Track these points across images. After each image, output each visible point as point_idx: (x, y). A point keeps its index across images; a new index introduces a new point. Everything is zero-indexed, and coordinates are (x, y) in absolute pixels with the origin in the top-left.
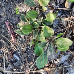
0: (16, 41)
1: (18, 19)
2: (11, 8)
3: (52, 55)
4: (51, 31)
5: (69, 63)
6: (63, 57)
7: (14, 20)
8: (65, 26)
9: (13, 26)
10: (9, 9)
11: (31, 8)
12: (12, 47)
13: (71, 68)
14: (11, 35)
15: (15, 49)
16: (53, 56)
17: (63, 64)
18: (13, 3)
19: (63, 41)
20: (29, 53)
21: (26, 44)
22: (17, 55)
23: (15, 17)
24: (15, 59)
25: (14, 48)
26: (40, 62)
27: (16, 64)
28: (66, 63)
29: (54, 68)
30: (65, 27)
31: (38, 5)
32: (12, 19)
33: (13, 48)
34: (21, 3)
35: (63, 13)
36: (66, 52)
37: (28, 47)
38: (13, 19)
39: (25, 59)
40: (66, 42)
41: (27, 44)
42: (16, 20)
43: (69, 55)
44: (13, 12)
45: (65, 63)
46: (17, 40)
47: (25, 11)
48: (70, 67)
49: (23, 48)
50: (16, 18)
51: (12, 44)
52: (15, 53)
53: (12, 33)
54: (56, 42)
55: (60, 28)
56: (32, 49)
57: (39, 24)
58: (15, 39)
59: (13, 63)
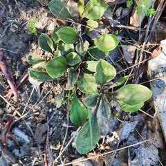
0: (20, 97)
1: (24, 45)
2: (8, 18)
3: (104, 123)
4: (110, 69)
5: (138, 138)
6: (125, 127)
7: (14, 47)
8: (130, 62)
9: (12, 62)
10: (3, 21)
11: (58, 21)
12: (10, 111)
13: (143, 148)
14: (9, 82)
15: (17, 115)
16: (107, 126)
17: (125, 140)
18: (13, 7)
19: (134, 92)
20: (52, 124)
21: (45, 102)
22: (22, 130)
23: (16, 40)
24: (18, 139)
25: (15, 113)
26: (82, 141)
27: (20, 152)
28: (132, 138)
29: (110, 150)
30: (129, 65)
31: (76, 15)
32: (10, 45)
33: (12, 113)
34: (33, 8)
35: (124, 35)
36: (130, 116)
37: (50, 110)
38: (12, 44)
39: (44, 138)
40: (139, 93)
41: (48, 102)
42: (20, 47)
43: (136, 122)
44: (14, 27)
45: (130, 139)
46: (22, 95)
47: (42, 28)
48: (139, 145)
49: (38, 113)
50: (21, 42)
51: (9, 104)
52: (16, 125)
53: (10, 77)
54: (117, 94)
55: (120, 67)
56: (60, 113)
57: (81, 57)
58: (19, 92)
59: (11, 151)
